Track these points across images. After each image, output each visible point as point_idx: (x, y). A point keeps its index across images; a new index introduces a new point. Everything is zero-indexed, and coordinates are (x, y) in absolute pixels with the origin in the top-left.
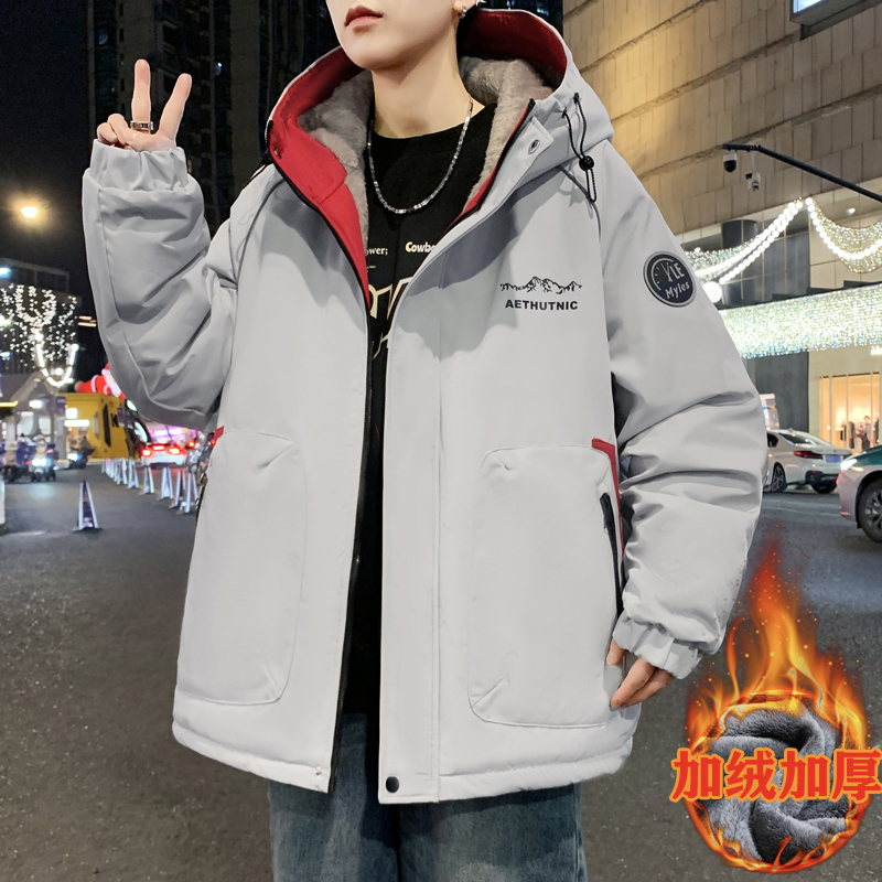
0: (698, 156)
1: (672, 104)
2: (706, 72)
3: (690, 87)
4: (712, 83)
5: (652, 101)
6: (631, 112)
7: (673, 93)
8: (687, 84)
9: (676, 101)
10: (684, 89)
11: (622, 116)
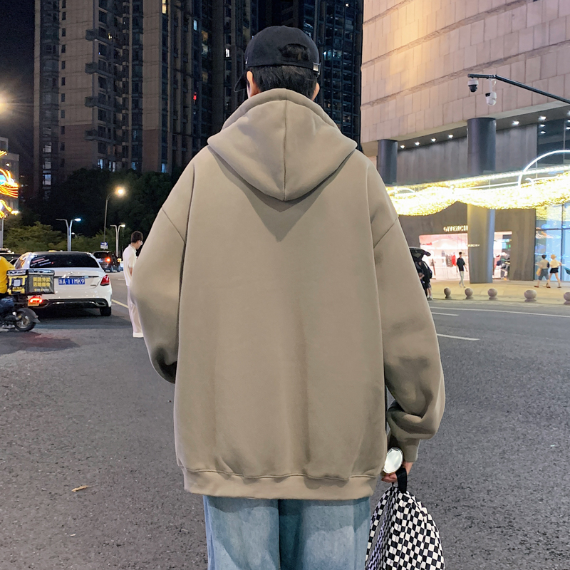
0: (452, 75)
1: (435, 40)
2: (457, 21)
3: (447, 29)
4: (462, 28)
5: (422, 38)
6: (408, 45)
7: (436, 34)
8: (445, 28)
9: (438, 38)
10: (443, 31)
11: (402, 47)
